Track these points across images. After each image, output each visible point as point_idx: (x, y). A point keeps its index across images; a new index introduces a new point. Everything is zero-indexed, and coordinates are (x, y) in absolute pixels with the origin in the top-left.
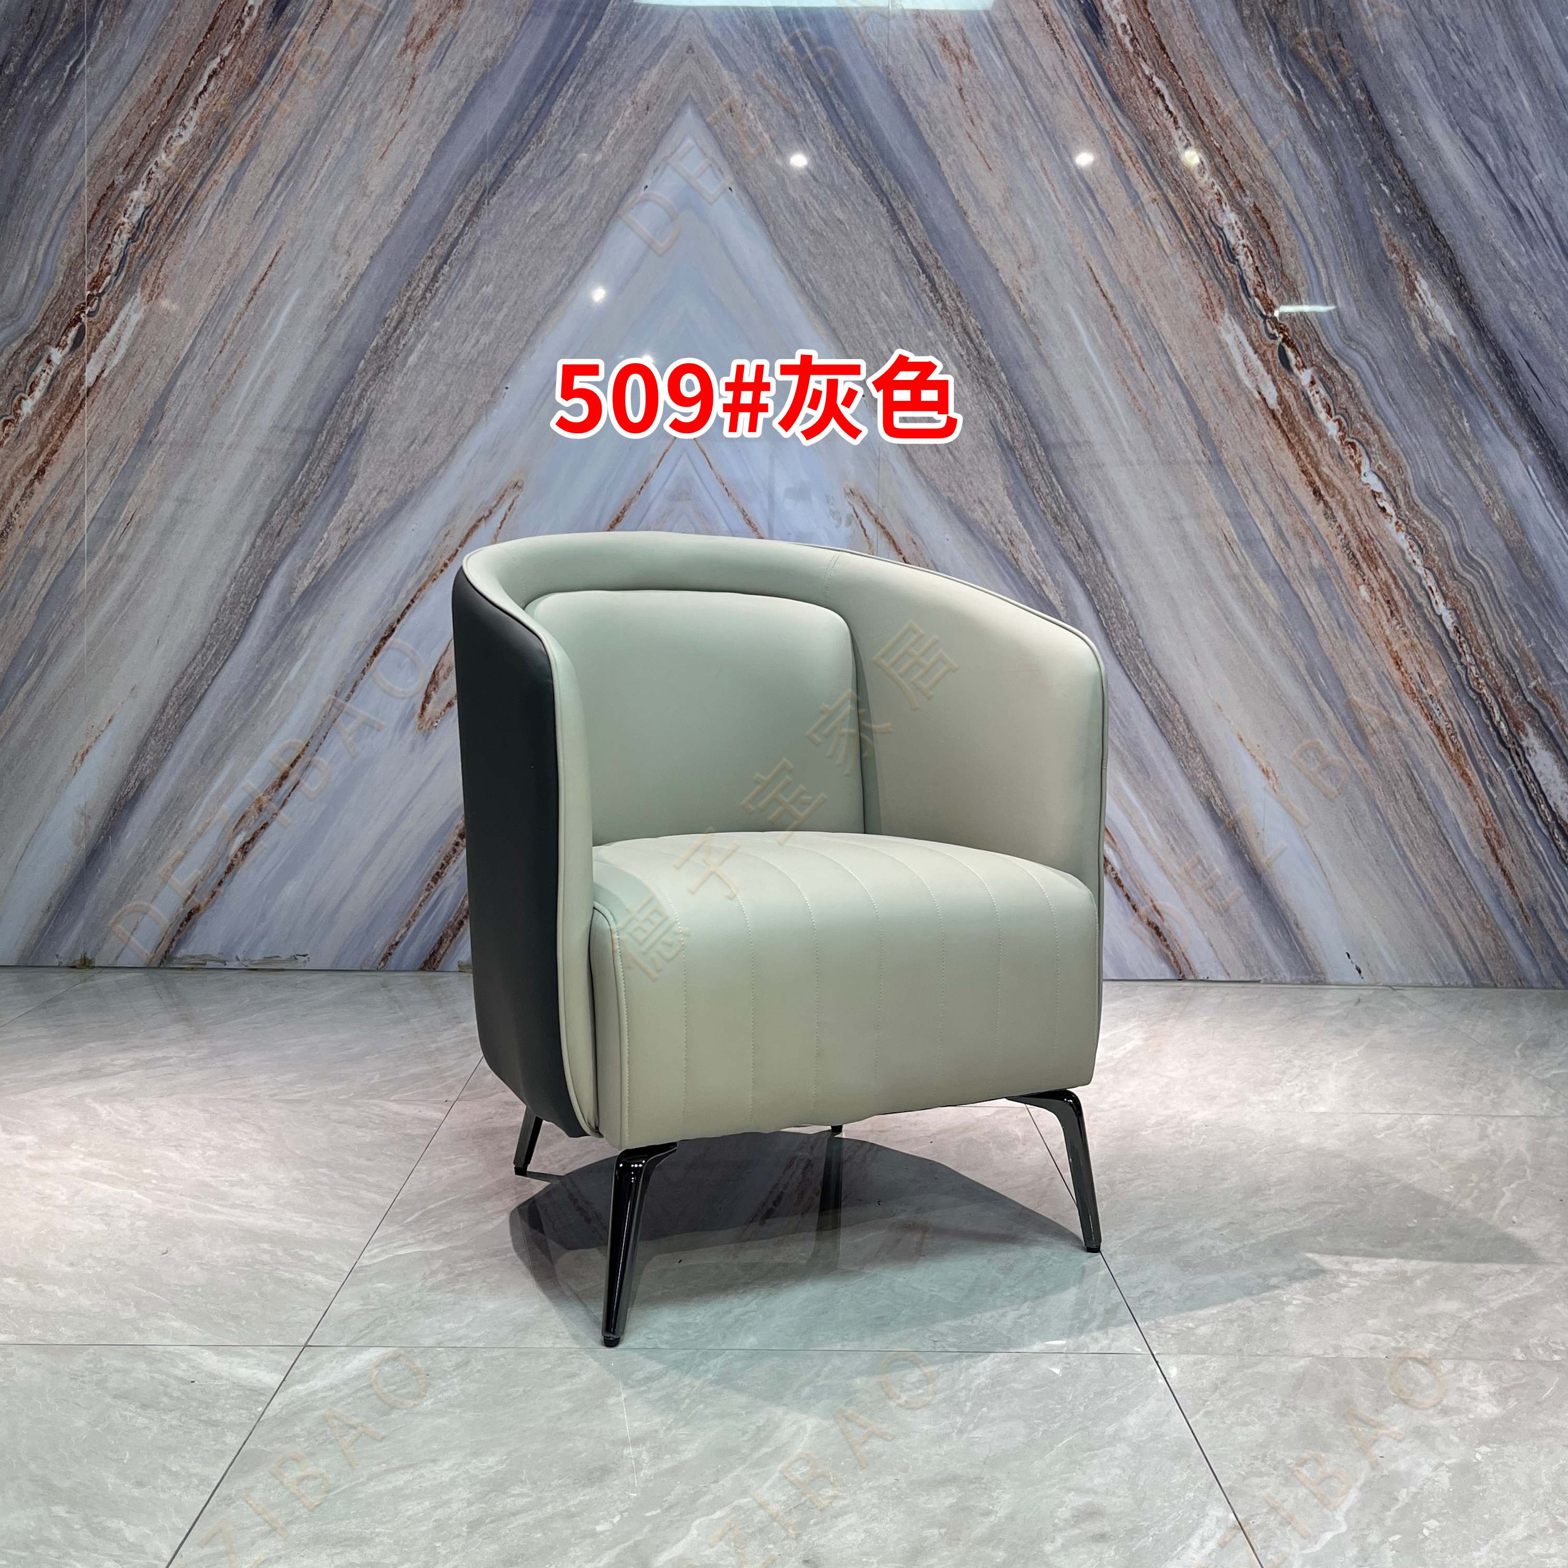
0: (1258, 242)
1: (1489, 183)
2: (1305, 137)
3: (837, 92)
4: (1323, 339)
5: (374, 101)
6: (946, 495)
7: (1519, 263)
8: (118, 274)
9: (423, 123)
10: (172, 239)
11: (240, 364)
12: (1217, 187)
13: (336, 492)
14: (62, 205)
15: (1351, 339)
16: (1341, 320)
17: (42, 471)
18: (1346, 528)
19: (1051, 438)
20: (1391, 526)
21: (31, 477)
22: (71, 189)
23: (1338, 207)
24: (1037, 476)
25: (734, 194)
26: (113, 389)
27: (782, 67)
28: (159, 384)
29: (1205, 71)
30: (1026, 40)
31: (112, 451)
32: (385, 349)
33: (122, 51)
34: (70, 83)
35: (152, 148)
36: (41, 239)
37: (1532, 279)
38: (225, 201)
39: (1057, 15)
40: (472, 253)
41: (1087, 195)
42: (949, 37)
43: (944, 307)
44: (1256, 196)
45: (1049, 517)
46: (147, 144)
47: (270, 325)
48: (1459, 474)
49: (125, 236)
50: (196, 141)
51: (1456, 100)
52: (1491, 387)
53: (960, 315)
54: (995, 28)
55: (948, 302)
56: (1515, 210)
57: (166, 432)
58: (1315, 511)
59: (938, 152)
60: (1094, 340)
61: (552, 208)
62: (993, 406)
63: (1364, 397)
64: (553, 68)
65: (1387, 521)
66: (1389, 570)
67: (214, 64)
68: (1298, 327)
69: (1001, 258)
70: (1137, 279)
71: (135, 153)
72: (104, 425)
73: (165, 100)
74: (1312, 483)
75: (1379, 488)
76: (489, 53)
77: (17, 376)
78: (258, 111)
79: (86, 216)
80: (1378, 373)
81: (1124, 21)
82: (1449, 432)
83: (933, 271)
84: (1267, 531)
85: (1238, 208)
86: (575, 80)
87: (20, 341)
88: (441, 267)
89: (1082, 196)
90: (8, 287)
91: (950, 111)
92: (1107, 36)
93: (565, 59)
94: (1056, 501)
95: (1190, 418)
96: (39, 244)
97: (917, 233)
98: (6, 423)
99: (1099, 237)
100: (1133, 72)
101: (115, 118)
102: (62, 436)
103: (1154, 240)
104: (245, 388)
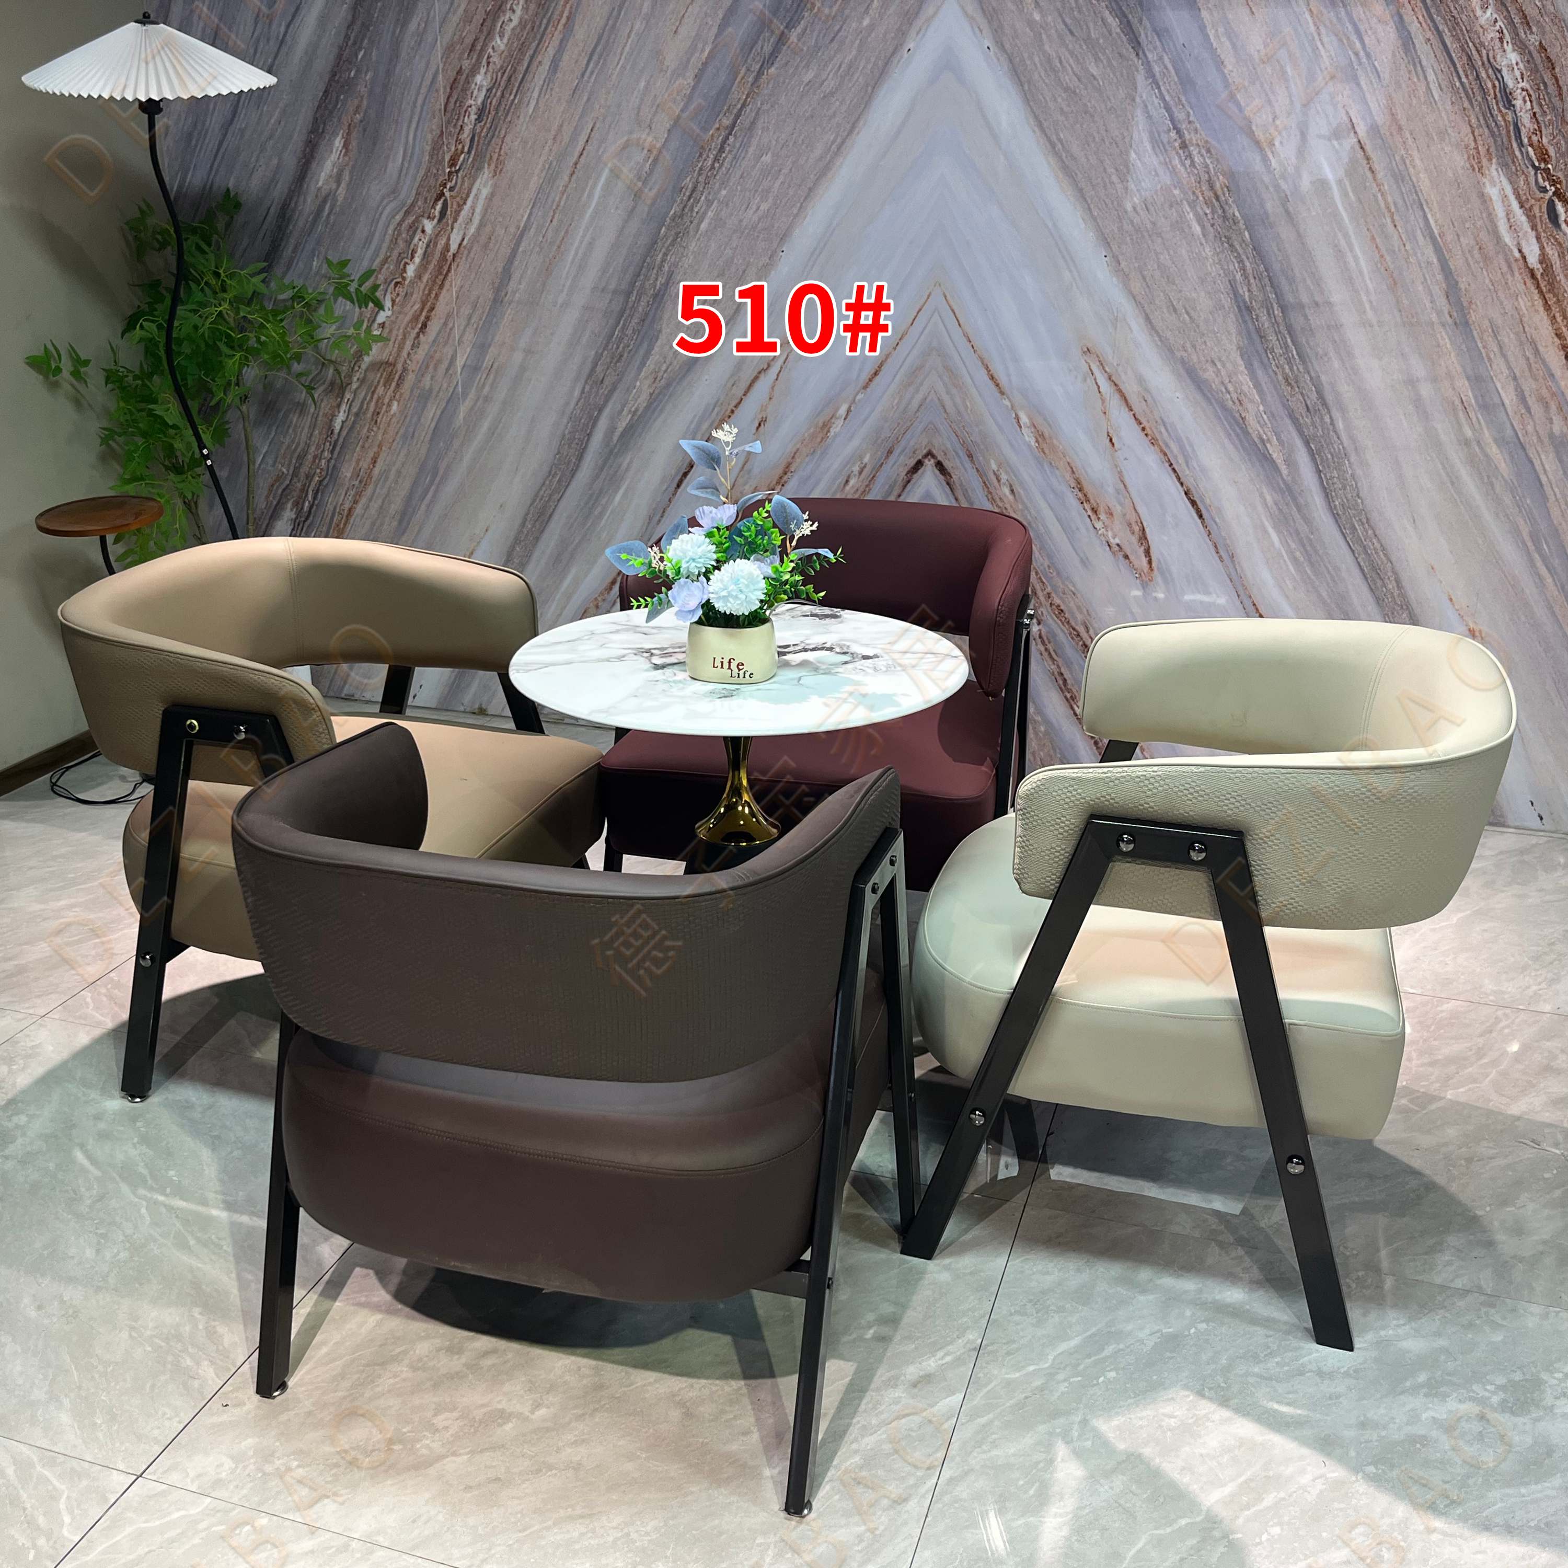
0: (1540, 85)
6: (1180, 354)
8: (469, 152)
10: (509, 117)
11: (567, 232)
12: (1500, 23)
13: (645, 345)
14: (424, 89)
17: (424, 326)
19: (1290, 298)
21: (417, 330)
22: (429, 75)
24: (1272, 337)
25: (992, 53)
26: (472, 255)
28: (505, 251)
31: (475, 307)
32: (682, 216)
35: (489, 34)
36: (410, 123)
38: (549, 80)
40: (753, 123)
41: (1354, 35)
43: (1193, 164)
44: (1544, 34)
45: (1280, 378)
46: (485, 30)
47: (590, 196)
49: (473, 117)
50: (523, 23)
53: (1208, 171)
55: (1197, 159)
57: (514, 293)
61: (824, 76)
62: (1234, 266)
69: (1256, 109)
70: (1400, 128)
71: (476, 39)
72: (467, 286)
74: (1564, 347)
77: (401, 244)
79: (442, 100)
83: (1183, 126)
84: (1508, 396)
85: (1521, 47)
87: (402, 214)
88: (727, 138)
89: (1348, 37)
90: (390, 164)
94: (1289, 363)
96: (409, 126)
97: (1171, 85)
98: (397, 283)
99: (1363, 84)
101: (458, 6)
102: (437, 296)
103: (1424, 83)
104: (573, 253)
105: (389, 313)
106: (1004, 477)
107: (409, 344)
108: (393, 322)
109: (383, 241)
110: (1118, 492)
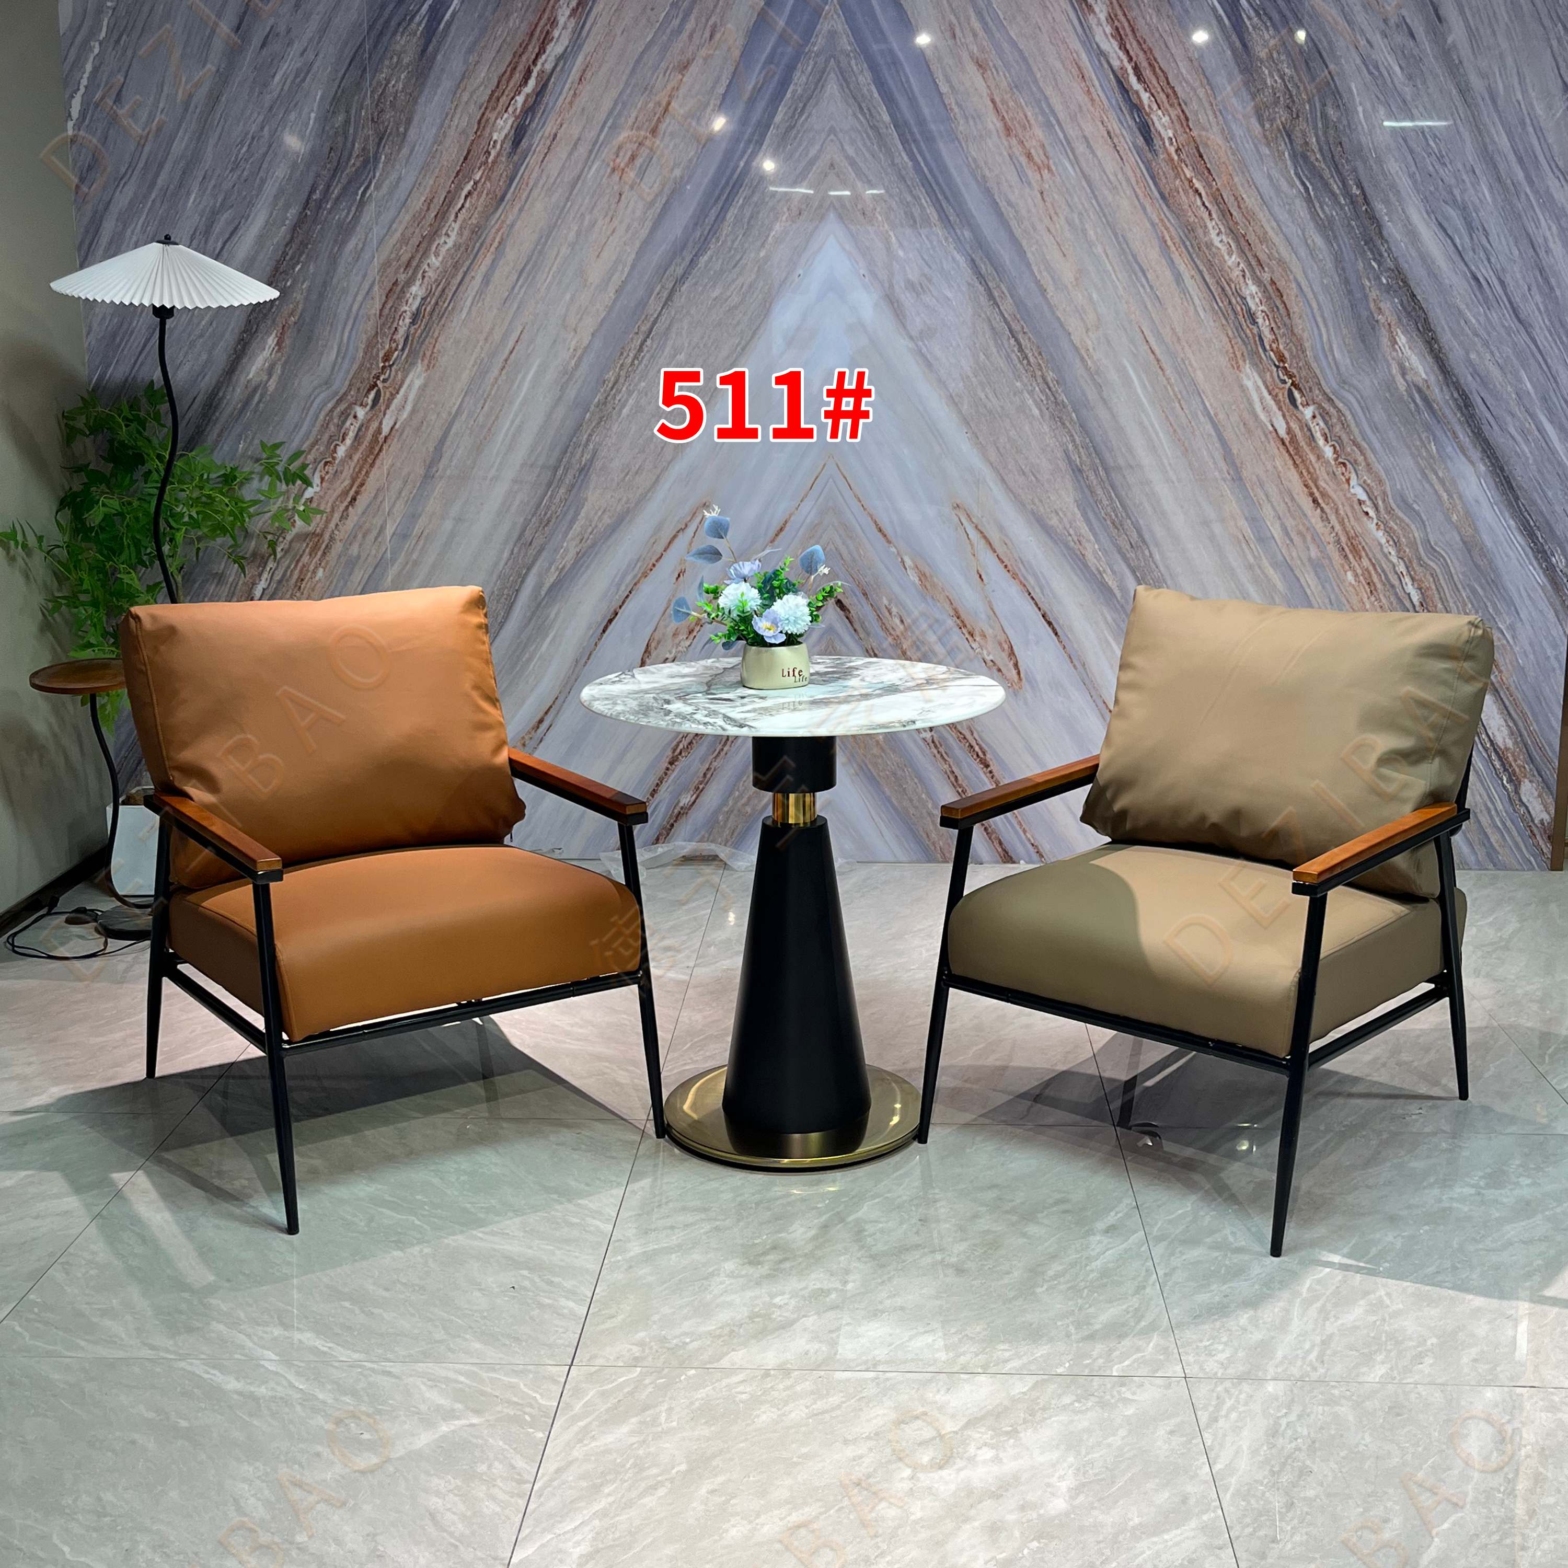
0: (1274, 308)
1: (1456, 258)
2: (1312, 225)
3: (946, 198)
4: (1323, 382)
5: (591, 212)
6: (1029, 507)
7: (1478, 320)
8: (403, 349)
9: (629, 227)
10: (443, 322)
12: (1242, 265)
13: (572, 512)
14: (360, 298)
15: (1344, 382)
16: (1337, 368)
17: (354, 499)
18: (1338, 528)
19: (1111, 463)
20: (1373, 526)
21: (346, 503)
22: (366, 286)
23: (1337, 279)
24: (1099, 491)
25: (867, 279)
26: (403, 437)
27: (903, 179)
28: (437, 433)
29: (1234, 174)
30: (1093, 152)
31: (406, 482)
32: (605, 404)
33: (400, 178)
34: (362, 204)
35: (424, 253)
36: (345, 324)
37: (1489, 334)
38: (480, 293)
39: (1118, 131)
40: (668, 328)
41: (1140, 274)
42: (1033, 151)
43: (1029, 363)
44: (1273, 272)
45: (1109, 522)
46: (421, 250)
47: (518, 387)
48: (1427, 486)
49: (408, 321)
50: (456, 246)
51: (1431, 193)
52: (1454, 418)
53: (1041, 370)
54: (1069, 143)
55: (1032, 360)
56: (1476, 279)
57: (445, 470)
58: (1314, 516)
59: (1024, 243)
60: (1144, 387)
61: (728, 294)
62: (1067, 439)
63: (1353, 425)
64: (727, 183)
65: (1369, 523)
66: (1370, 560)
67: (469, 187)
68: (1304, 373)
69: (1073, 324)
70: (1179, 339)
71: (412, 257)
72: (398, 464)
73: (433, 215)
74: (1312, 494)
75: (1363, 497)
76: (677, 172)
77: (332, 428)
78: (503, 222)
79: (378, 306)
80: (1365, 409)
81: (1171, 135)
82: (1420, 455)
83: (1020, 336)
84: (1276, 532)
85: (1258, 281)
86: (743, 193)
87: (333, 402)
88: (645, 341)
89: (1136, 275)
90: (323, 361)
91: (1034, 210)
92: (1157, 147)
93: (735, 176)
94: (1115, 512)
95: (1218, 445)
96: (344, 328)
97: (1007, 306)
98: (326, 463)
99: (1149, 306)
100: (1177, 176)
101: (396, 230)
102: (367, 473)
103: (1192, 308)
104: (502, 435)
105: (318, 489)
106: (894, 610)
107: (337, 516)
108: (321, 497)
109: (313, 426)
110: (989, 618)
